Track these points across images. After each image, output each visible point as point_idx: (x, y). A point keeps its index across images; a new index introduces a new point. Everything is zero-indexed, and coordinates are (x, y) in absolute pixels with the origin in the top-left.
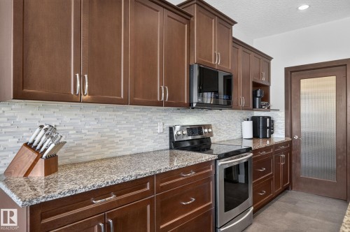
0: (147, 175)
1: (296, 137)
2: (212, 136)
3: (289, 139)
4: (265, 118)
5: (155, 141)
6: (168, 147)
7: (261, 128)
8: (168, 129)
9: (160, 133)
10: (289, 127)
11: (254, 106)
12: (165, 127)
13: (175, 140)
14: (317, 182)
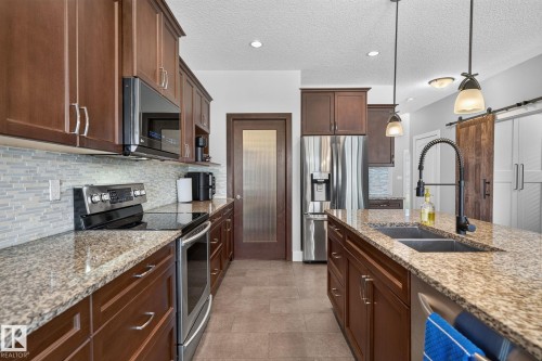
0: (80, 298)
1: (238, 197)
2: (145, 201)
3: (232, 200)
4: (206, 175)
5: (43, 219)
6: (72, 227)
7: (202, 188)
8: (71, 193)
9: (56, 201)
10: (231, 186)
11: (197, 160)
12: (64, 190)
13: (89, 213)
14: (260, 246)
